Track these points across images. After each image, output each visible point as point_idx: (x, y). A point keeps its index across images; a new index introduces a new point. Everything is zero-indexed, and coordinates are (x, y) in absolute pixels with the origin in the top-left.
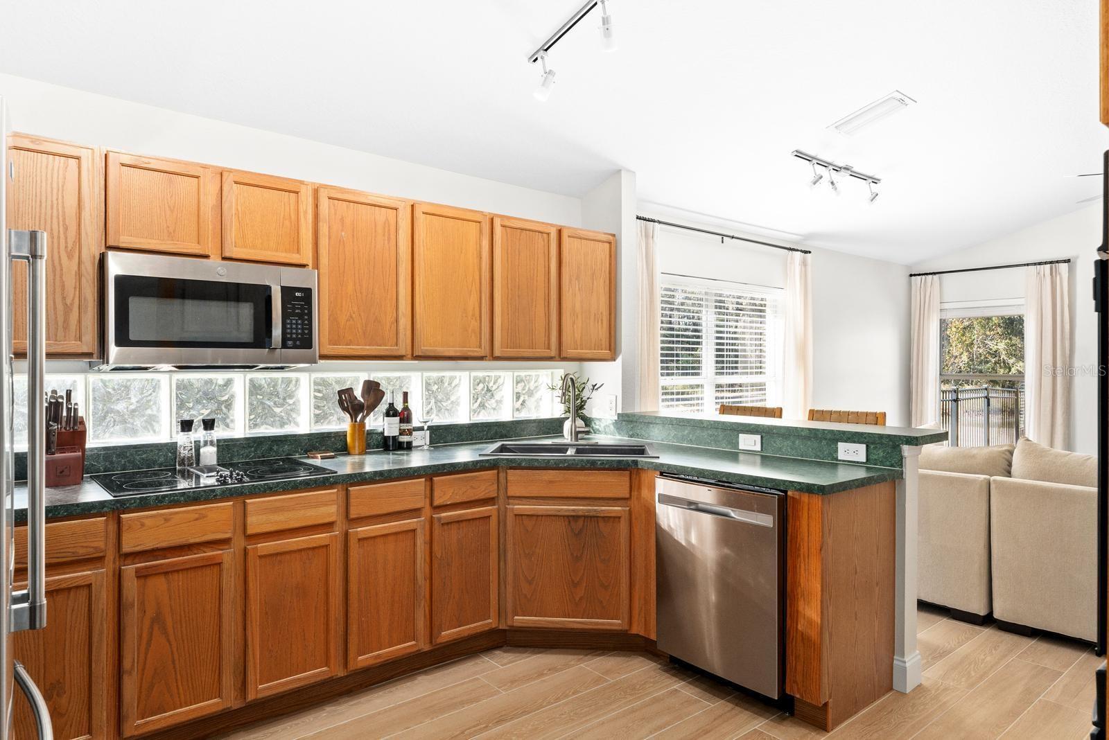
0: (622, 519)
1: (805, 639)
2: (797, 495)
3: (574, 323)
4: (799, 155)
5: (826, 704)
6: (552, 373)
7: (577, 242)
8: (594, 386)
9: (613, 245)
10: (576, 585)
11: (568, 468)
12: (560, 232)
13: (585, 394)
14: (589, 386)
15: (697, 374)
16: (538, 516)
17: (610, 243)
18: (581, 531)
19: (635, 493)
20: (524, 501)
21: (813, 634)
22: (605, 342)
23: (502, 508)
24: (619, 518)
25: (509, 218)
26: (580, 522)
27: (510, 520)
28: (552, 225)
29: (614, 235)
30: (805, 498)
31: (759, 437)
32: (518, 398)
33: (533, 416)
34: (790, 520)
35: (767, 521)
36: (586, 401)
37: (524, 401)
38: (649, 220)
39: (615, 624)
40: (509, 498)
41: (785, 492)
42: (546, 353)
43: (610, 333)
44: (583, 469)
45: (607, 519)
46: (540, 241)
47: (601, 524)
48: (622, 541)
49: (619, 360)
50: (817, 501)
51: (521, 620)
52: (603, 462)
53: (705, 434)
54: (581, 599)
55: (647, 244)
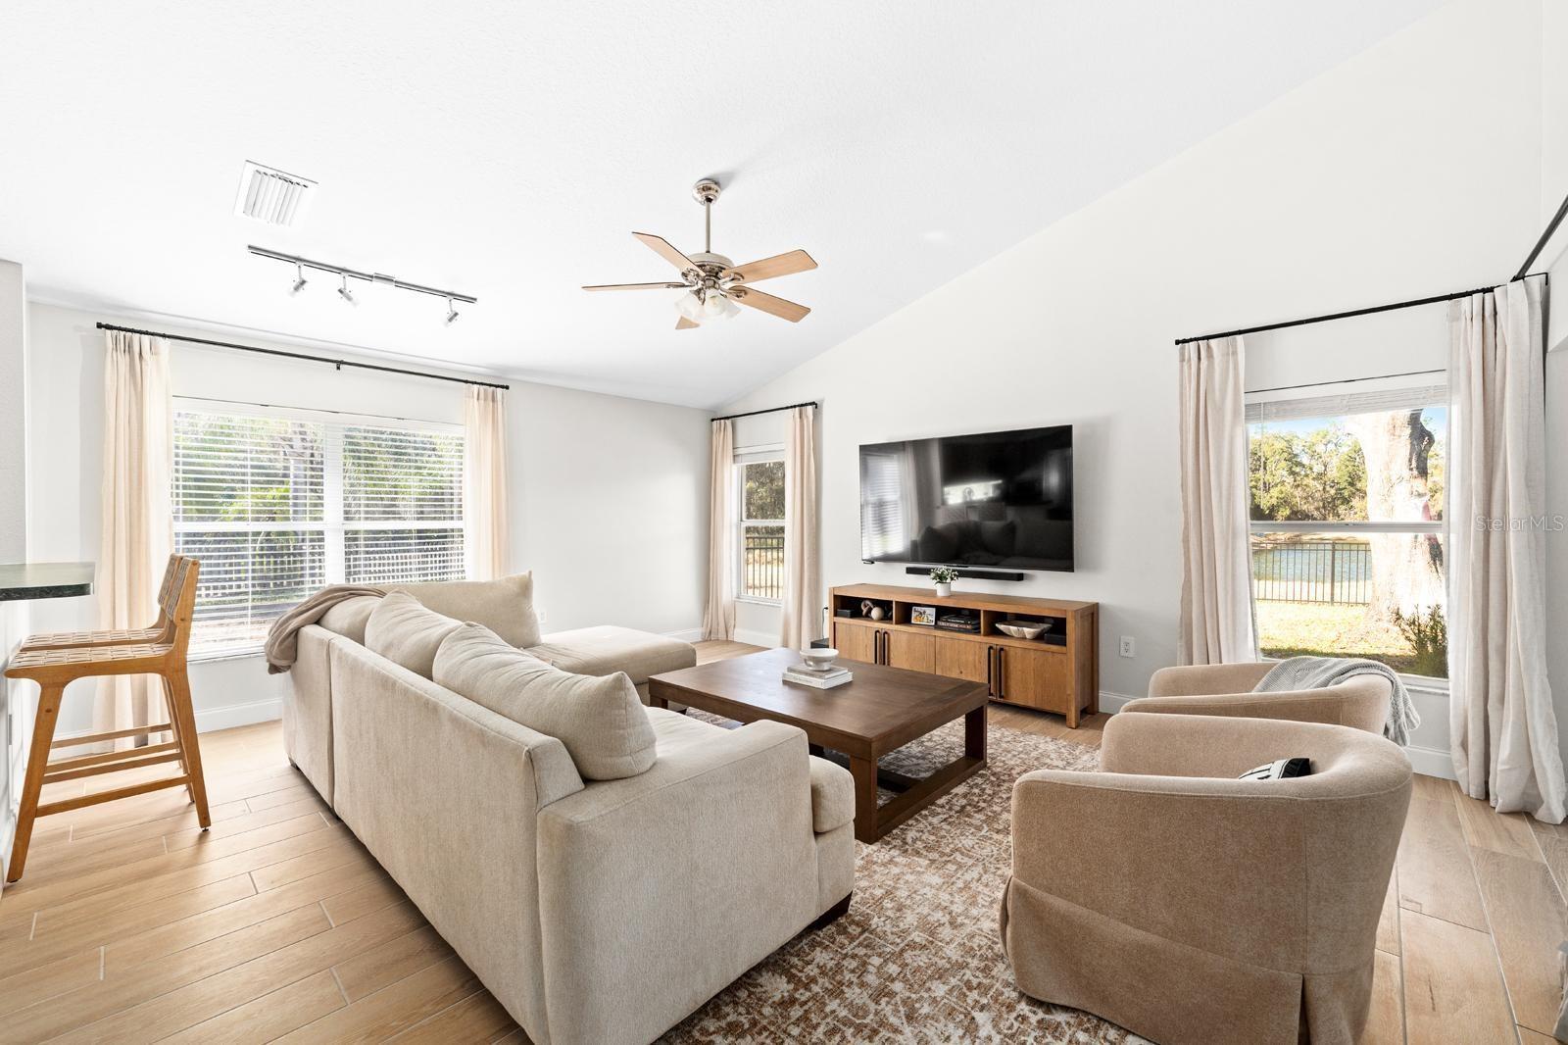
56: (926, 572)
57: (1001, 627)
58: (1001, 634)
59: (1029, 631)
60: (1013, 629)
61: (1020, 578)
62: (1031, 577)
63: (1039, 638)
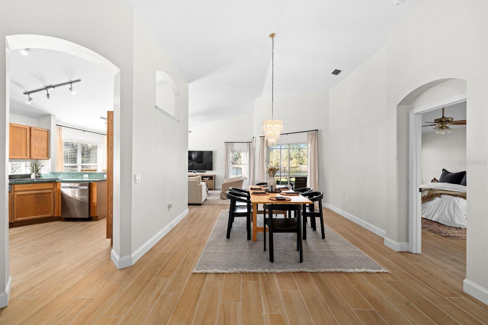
0: (52, 193)
1: (94, 206)
2: (92, 182)
3: (35, 150)
4: (101, 117)
5: (98, 216)
6: (26, 163)
7: (36, 131)
8: (42, 166)
9: (48, 133)
10: (37, 209)
11: (35, 183)
12: (30, 128)
13: (39, 168)
14: (40, 165)
15: (76, 163)
16: (25, 195)
17: (47, 132)
18: (39, 197)
19: (55, 187)
20: (20, 192)
21: (96, 205)
22: (45, 155)
23: (12, 194)
24: (51, 193)
25: (12, 124)
26: (39, 195)
27: (15, 196)
28: (28, 126)
29: (48, 130)
30: (94, 183)
31: (88, 175)
32: (13, 169)
33: (19, 173)
34: (91, 187)
35: (86, 187)
36: (39, 169)
37: (15, 170)
38: (60, 126)
39: (50, 215)
40: (15, 191)
41: (90, 182)
42: (26, 157)
43: (47, 153)
44: (40, 183)
45: (47, 193)
46: (24, 131)
47: (45, 194)
48: (52, 197)
49: (50, 159)
50: (96, 183)
51: (19, 219)
52: (46, 181)
53: (75, 175)
54: (39, 211)
55: (59, 133)
56: (192, 172)
57: (204, 178)
58: (204, 179)
59: (208, 179)
60: (206, 178)
61: (205, 172)
62: (206, 172)
63: (209, 179)
